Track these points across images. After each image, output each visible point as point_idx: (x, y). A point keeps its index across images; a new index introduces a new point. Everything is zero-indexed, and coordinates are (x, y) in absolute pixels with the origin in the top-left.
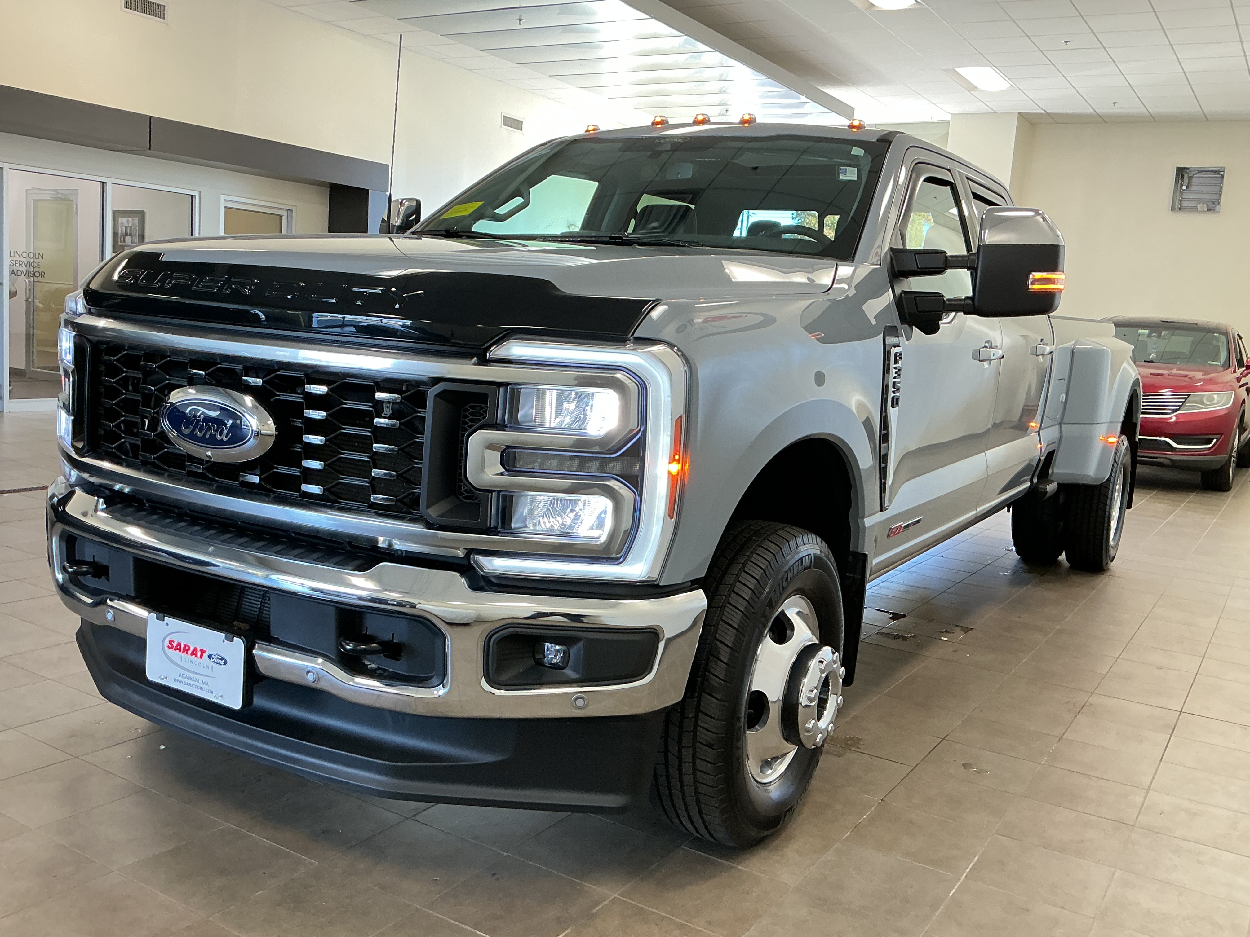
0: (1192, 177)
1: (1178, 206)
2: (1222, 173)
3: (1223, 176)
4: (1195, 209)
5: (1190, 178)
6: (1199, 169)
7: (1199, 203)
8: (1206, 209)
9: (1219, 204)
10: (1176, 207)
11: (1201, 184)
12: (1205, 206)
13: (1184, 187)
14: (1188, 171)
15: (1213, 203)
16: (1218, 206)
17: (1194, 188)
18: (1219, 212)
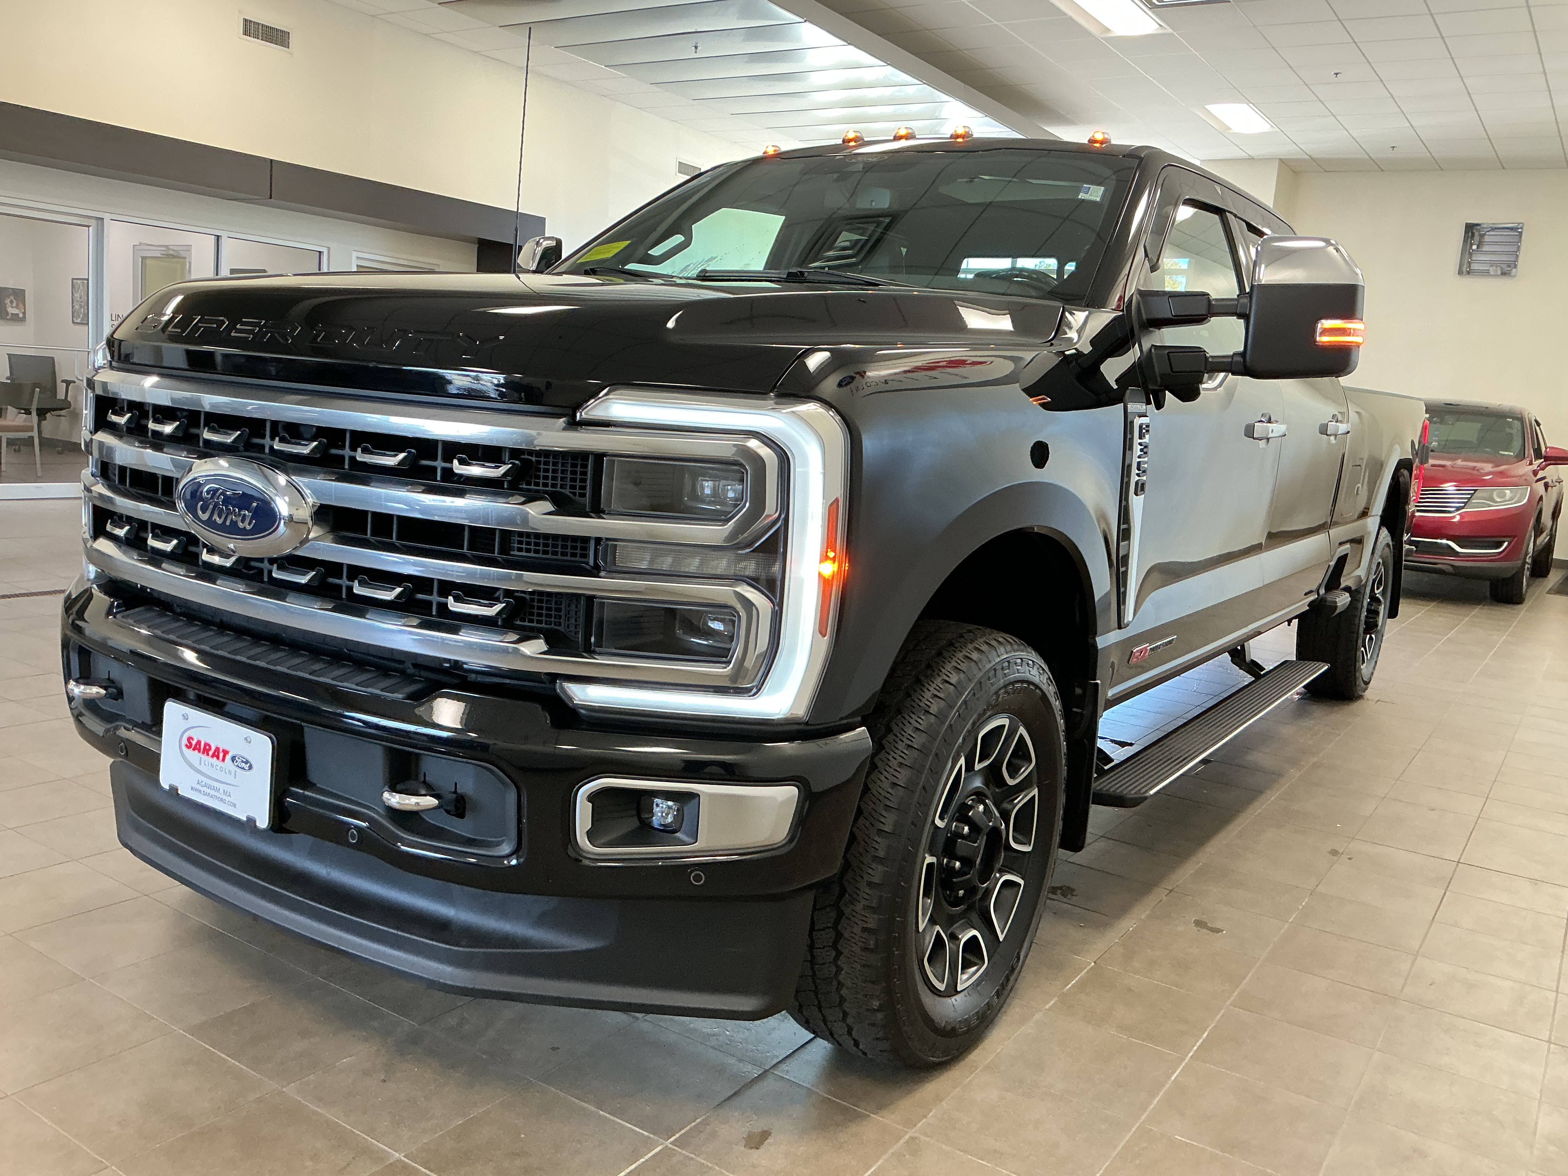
0: (1485, 234)
1: (1465, 269)
2: (1520, 230)
3: (1521, 233)
4: (1485, 273)
5: (1482, 236)
6: (1492, 226)
7: (1491, 266)
8: (1499, 272)
9: (1515, 266)
10: (1464, 270)
11: (1495, 243)
12: (1499, 269)
13: (1474, 247)
14: (1479, 227)
15: (1509, 266)
16: (1514, 270)
17: (1486, 248)
18: (1515, 276)
